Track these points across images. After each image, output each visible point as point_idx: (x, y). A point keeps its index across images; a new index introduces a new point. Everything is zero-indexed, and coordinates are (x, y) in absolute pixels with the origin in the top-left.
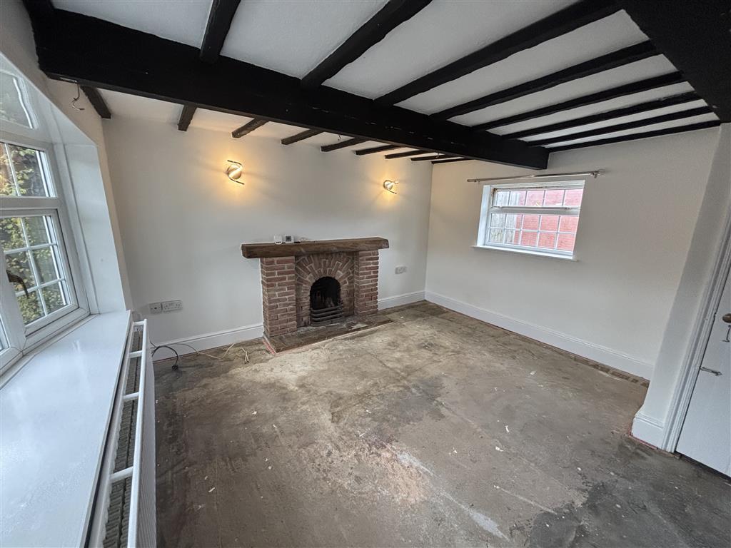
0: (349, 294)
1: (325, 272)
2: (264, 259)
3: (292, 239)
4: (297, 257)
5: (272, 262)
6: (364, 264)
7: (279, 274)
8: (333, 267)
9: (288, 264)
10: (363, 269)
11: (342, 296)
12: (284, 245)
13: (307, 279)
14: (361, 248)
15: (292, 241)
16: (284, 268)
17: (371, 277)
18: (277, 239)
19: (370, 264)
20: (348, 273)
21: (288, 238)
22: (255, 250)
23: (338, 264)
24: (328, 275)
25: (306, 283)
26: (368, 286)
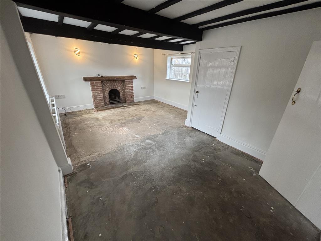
0: (123, 95)
1: (113, 87)
2: (91, 82)
3: (100, 75)
4: (102, 82)
5: (93, 83)
6: (127, 85)
7: (96, 87)
8: (116, 85)
9: (99, 84)
10: (127, 87)
11: (121, 96)
12: (97, 77)
13: (107, 89)
14: (126, 79)
15: (100, 76)
16: (98, 85)
17: (131, 89)
18: (95, 75)
19: (130, 85)
20: (122, 88)
21: (99, 75)
22: (88, 79)
23: (118, 85)
24: (114, 88)
25: (107, 91)
26: (130, 93)
